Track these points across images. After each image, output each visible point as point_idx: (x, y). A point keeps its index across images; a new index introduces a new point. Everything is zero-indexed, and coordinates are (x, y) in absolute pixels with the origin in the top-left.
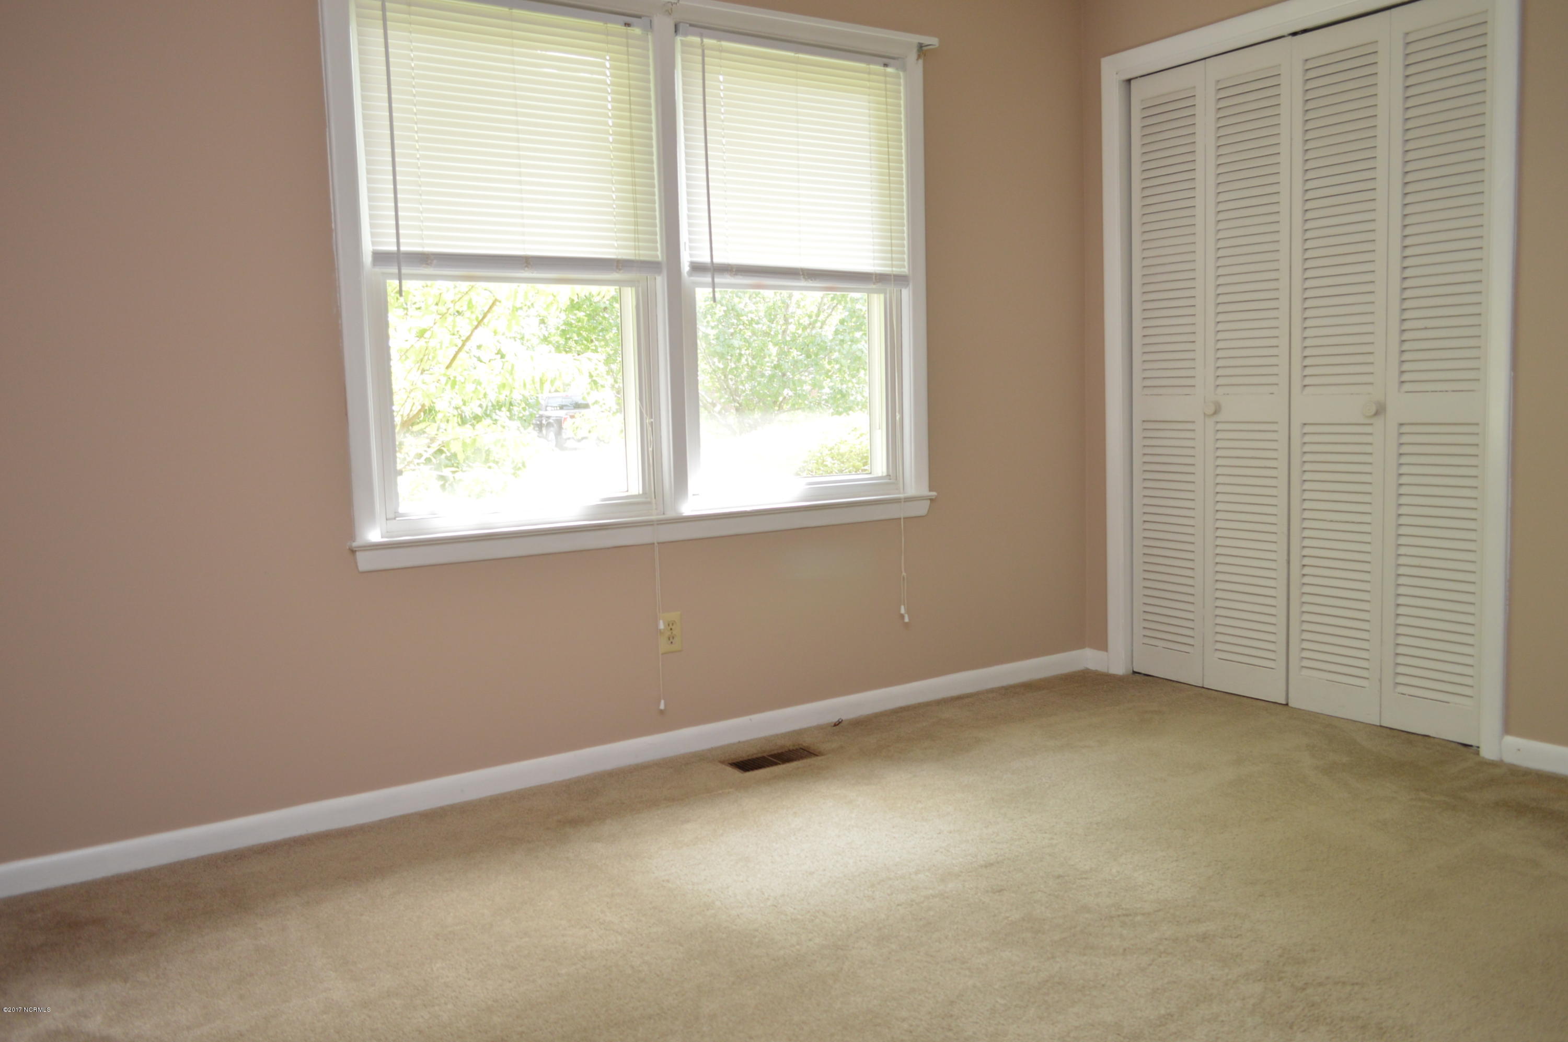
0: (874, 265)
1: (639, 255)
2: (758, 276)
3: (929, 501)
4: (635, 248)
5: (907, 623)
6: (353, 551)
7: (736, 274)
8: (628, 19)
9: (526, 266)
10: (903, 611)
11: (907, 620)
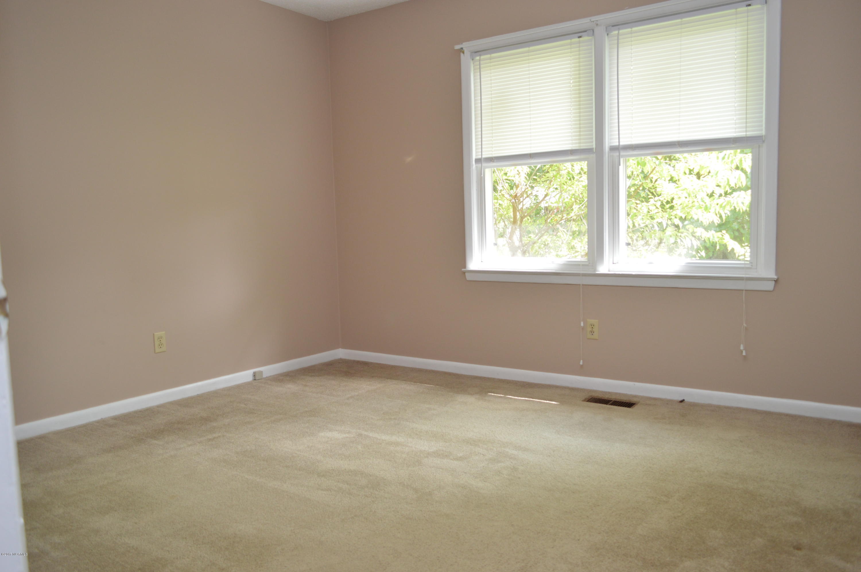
0: (735, 132)
1: (581, 146)
2: (648, 149)
3: (774, 282)
4: (579, 143)
5: (744, 356)
6: (464, 273)
7: (635, 149)
8: (580, 35)
9: (530, 158)
10: (742, 348)
11: (744, 354)
